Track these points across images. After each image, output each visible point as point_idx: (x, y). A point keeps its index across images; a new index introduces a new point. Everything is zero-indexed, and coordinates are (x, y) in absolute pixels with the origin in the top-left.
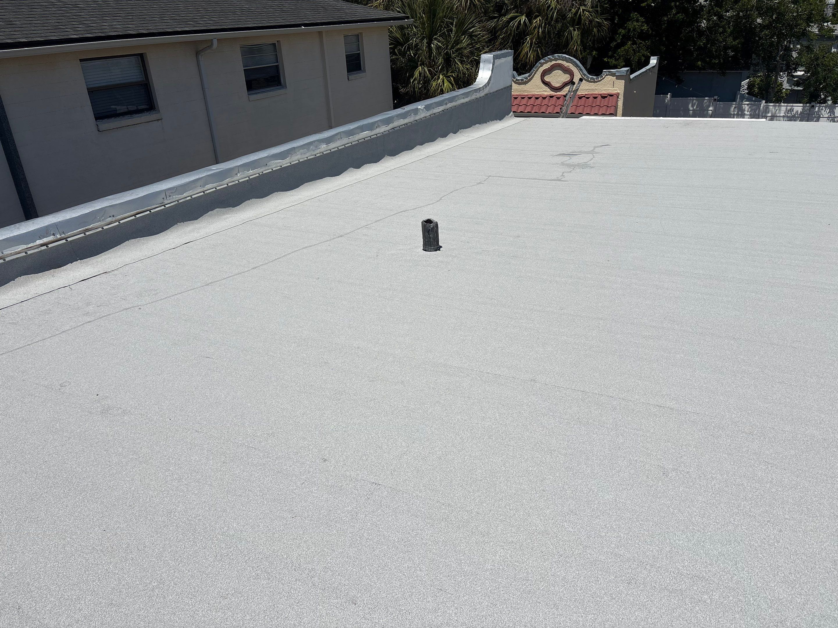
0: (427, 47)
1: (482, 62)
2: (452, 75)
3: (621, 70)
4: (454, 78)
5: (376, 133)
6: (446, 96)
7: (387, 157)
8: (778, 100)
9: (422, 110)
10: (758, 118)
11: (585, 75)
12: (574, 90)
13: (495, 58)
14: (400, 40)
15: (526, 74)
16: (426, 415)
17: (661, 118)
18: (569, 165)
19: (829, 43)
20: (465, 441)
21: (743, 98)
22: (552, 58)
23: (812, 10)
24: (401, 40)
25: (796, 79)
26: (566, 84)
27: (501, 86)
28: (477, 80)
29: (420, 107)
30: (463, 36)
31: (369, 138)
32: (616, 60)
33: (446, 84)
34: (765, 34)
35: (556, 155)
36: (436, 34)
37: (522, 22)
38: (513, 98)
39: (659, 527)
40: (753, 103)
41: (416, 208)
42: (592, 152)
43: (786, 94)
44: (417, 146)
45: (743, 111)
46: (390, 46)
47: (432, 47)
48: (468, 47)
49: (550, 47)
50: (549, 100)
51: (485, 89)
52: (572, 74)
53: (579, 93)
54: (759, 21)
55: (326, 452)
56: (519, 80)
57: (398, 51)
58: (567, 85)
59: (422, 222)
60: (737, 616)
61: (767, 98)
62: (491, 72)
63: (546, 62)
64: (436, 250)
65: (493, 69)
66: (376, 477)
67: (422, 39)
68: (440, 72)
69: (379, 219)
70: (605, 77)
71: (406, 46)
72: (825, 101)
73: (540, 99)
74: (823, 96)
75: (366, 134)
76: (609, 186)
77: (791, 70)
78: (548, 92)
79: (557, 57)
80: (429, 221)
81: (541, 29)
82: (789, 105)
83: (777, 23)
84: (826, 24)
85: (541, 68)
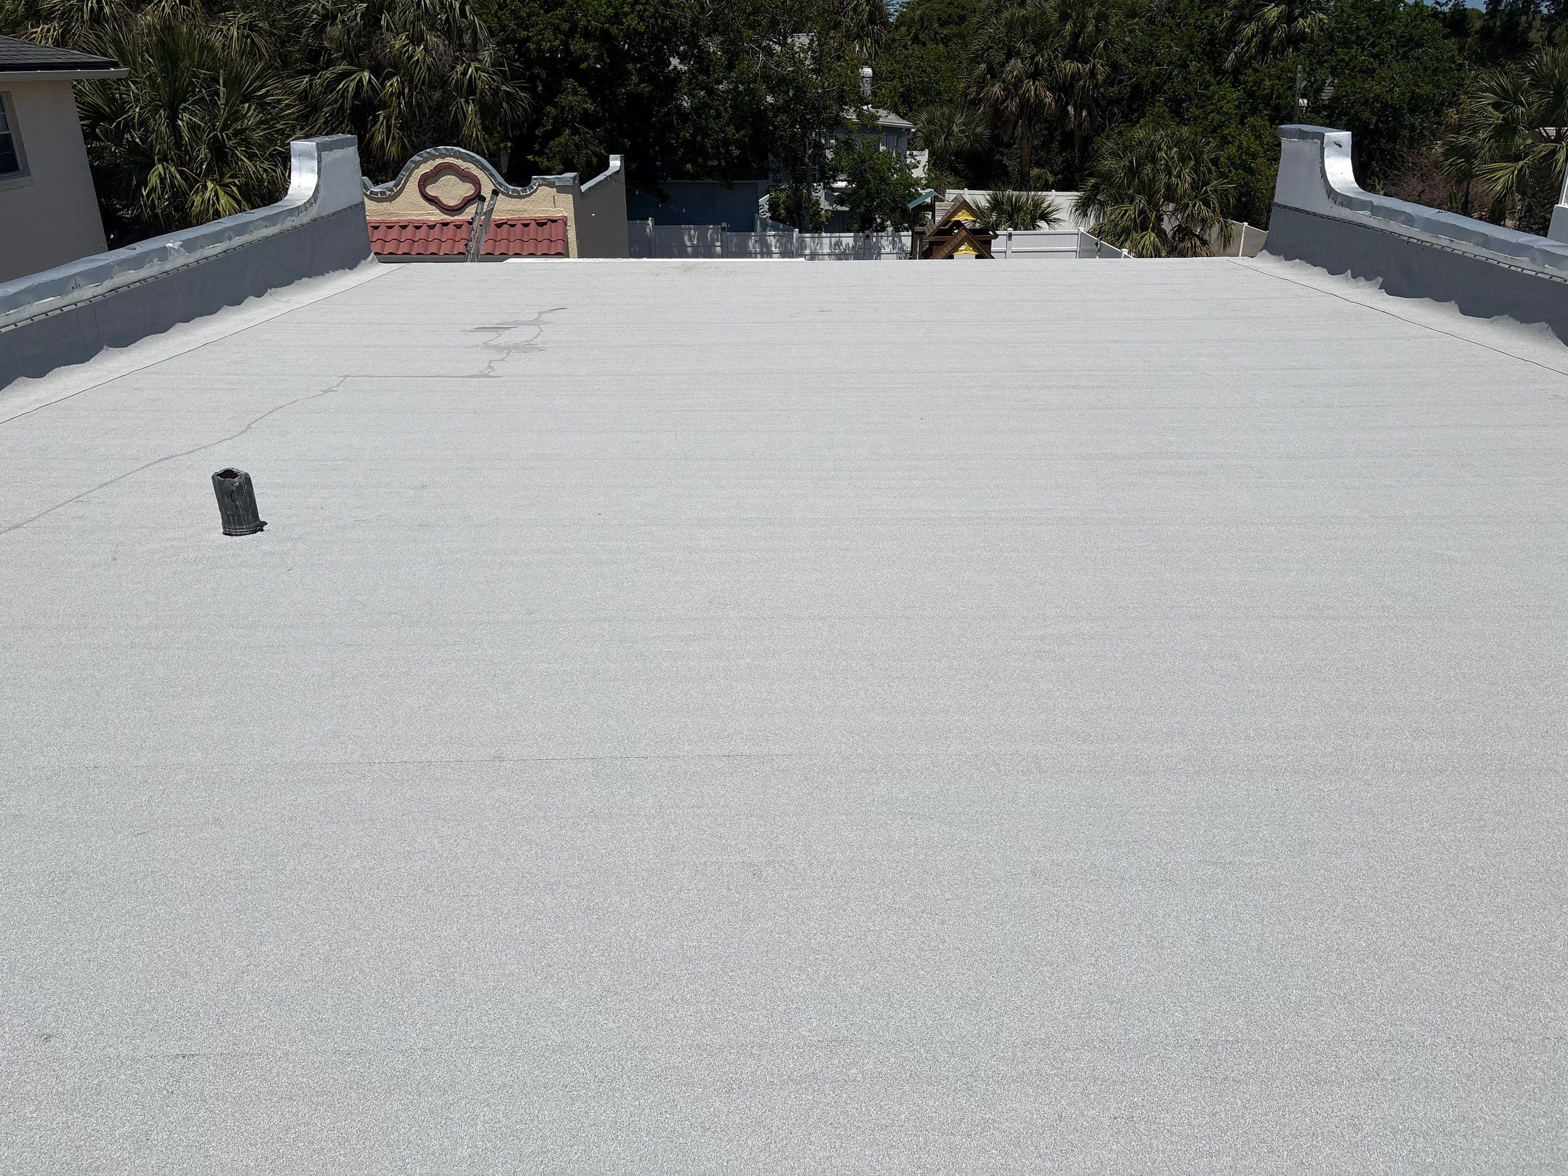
0: (168, 124)
1: (295, 157)
2: (234, 182)
3: (563, 176)
4: (239, 188)
5: (74, 301)
6: (226, 222)
7: (107, 350)
8: (817, 228)
9: (178, 251)
10: (793, 257)
11: (501, 184)
12: (484, 210)
13: (321, 148)
14: (104, 110)
15: (386, 181)
16: (283, 878)
17: (645, 260)
18: (498, 348)
19: (875, 137)
20: (378, 910)
21: (765, 227)
22: (434, 152)
23: (843, 85)
24: (107, 109)
25: (836, 194)
26: (469, 201)
27: (342, 202)
28: (289, 192)
29: (170, 245)
30: (247, 105)
31: (59, 311)
32: (549, 159)
33: (224, 199)
34: (782, 121)
35: (471, 331)
36: (186, 101)
37: (365, 83)
38: (370, 229)
39: (762, 973)
40: (781, 233)
41: (193, 451)
42: (537, 322)
43: (827, 217)
44: (177, 325)
45: (768, 246)
46: (82, 122)
47: (179, 125)
48: (258, 128)
49: (427, 133)
50: (442, 230)
51: (309, 209)
52: (477, 183)
53: (495, 217)
54: (770, 99)
55: (49, 1018)
56: (376, 193)
57: (101, 132)
58: (471, 202)
59: (213, 477)
60: (907, 1088)
61: (800, 224)
62: (316, 176)
63: (425, 160)
64: (255, 532)
65: (319, 170)
66: (184, 1042)
67: (156, 110)
68: (206, 175)
69: (108, 480)
70: (537, 188)
71: (120, 122)
72: (883, 229)
73: (424, 228)
74: (879, 220)
75: (49, 303)
76: (578, 381)
77: (829, 179)
78: (436, 216)
79: (444, 152)
80: (229, 474)
81: (404, 98)
82: (834, 235)
83: (796, 103)
84: (865, 108)
85: (416, 170)
